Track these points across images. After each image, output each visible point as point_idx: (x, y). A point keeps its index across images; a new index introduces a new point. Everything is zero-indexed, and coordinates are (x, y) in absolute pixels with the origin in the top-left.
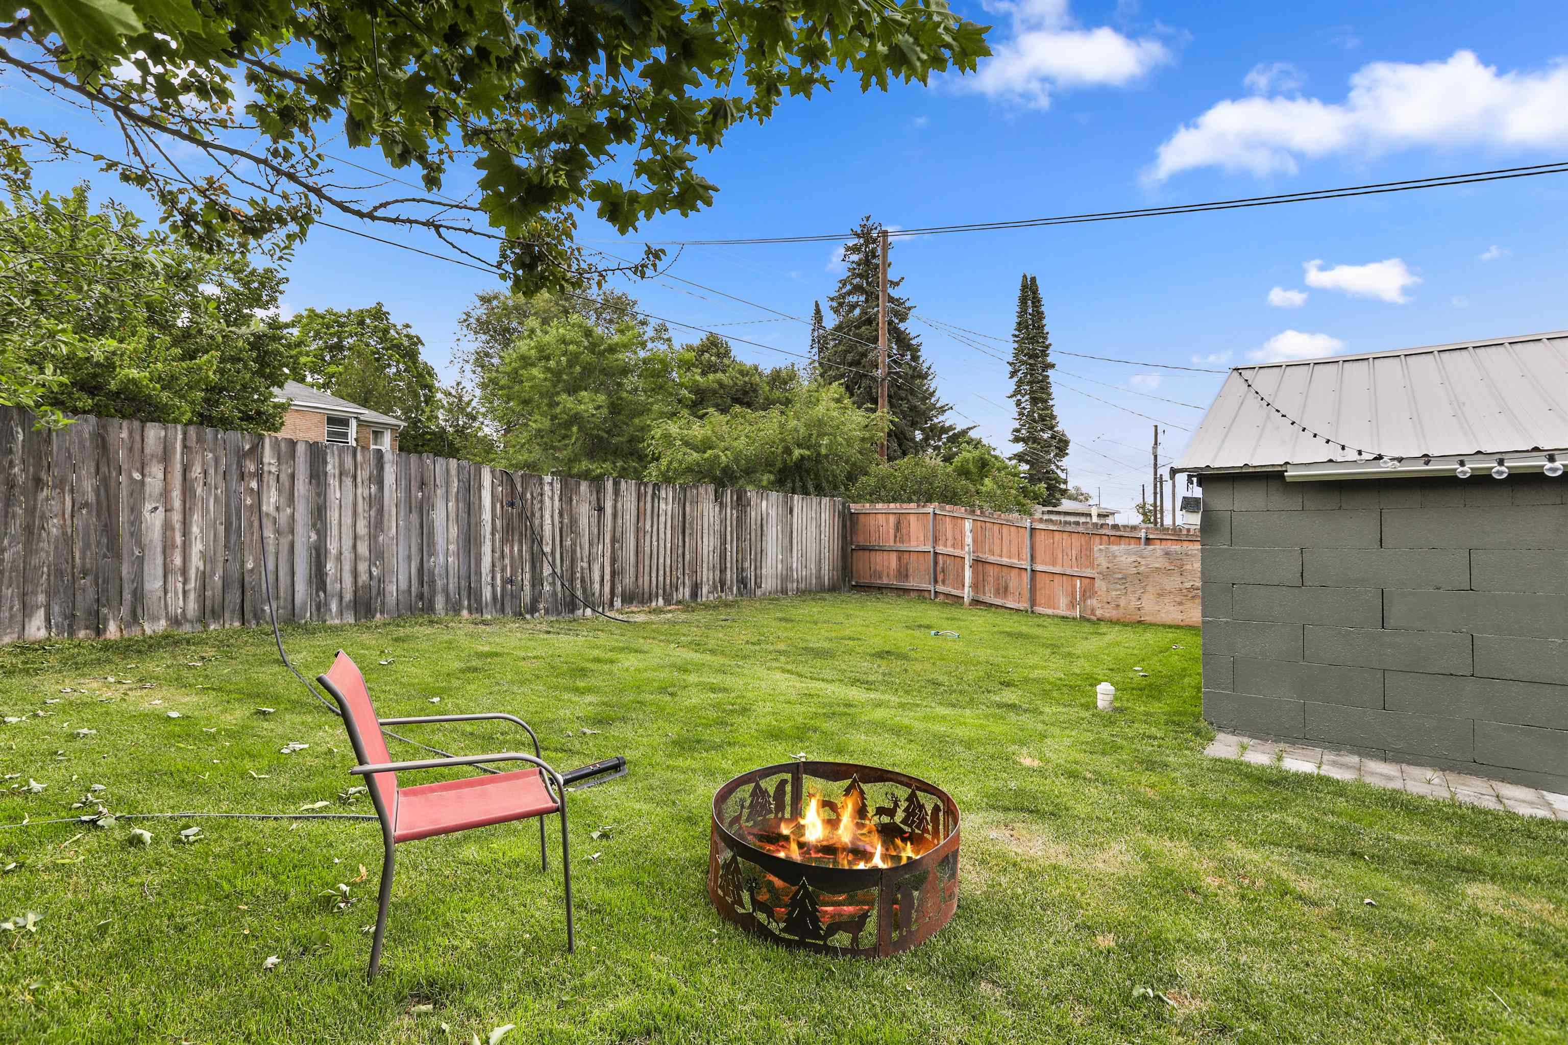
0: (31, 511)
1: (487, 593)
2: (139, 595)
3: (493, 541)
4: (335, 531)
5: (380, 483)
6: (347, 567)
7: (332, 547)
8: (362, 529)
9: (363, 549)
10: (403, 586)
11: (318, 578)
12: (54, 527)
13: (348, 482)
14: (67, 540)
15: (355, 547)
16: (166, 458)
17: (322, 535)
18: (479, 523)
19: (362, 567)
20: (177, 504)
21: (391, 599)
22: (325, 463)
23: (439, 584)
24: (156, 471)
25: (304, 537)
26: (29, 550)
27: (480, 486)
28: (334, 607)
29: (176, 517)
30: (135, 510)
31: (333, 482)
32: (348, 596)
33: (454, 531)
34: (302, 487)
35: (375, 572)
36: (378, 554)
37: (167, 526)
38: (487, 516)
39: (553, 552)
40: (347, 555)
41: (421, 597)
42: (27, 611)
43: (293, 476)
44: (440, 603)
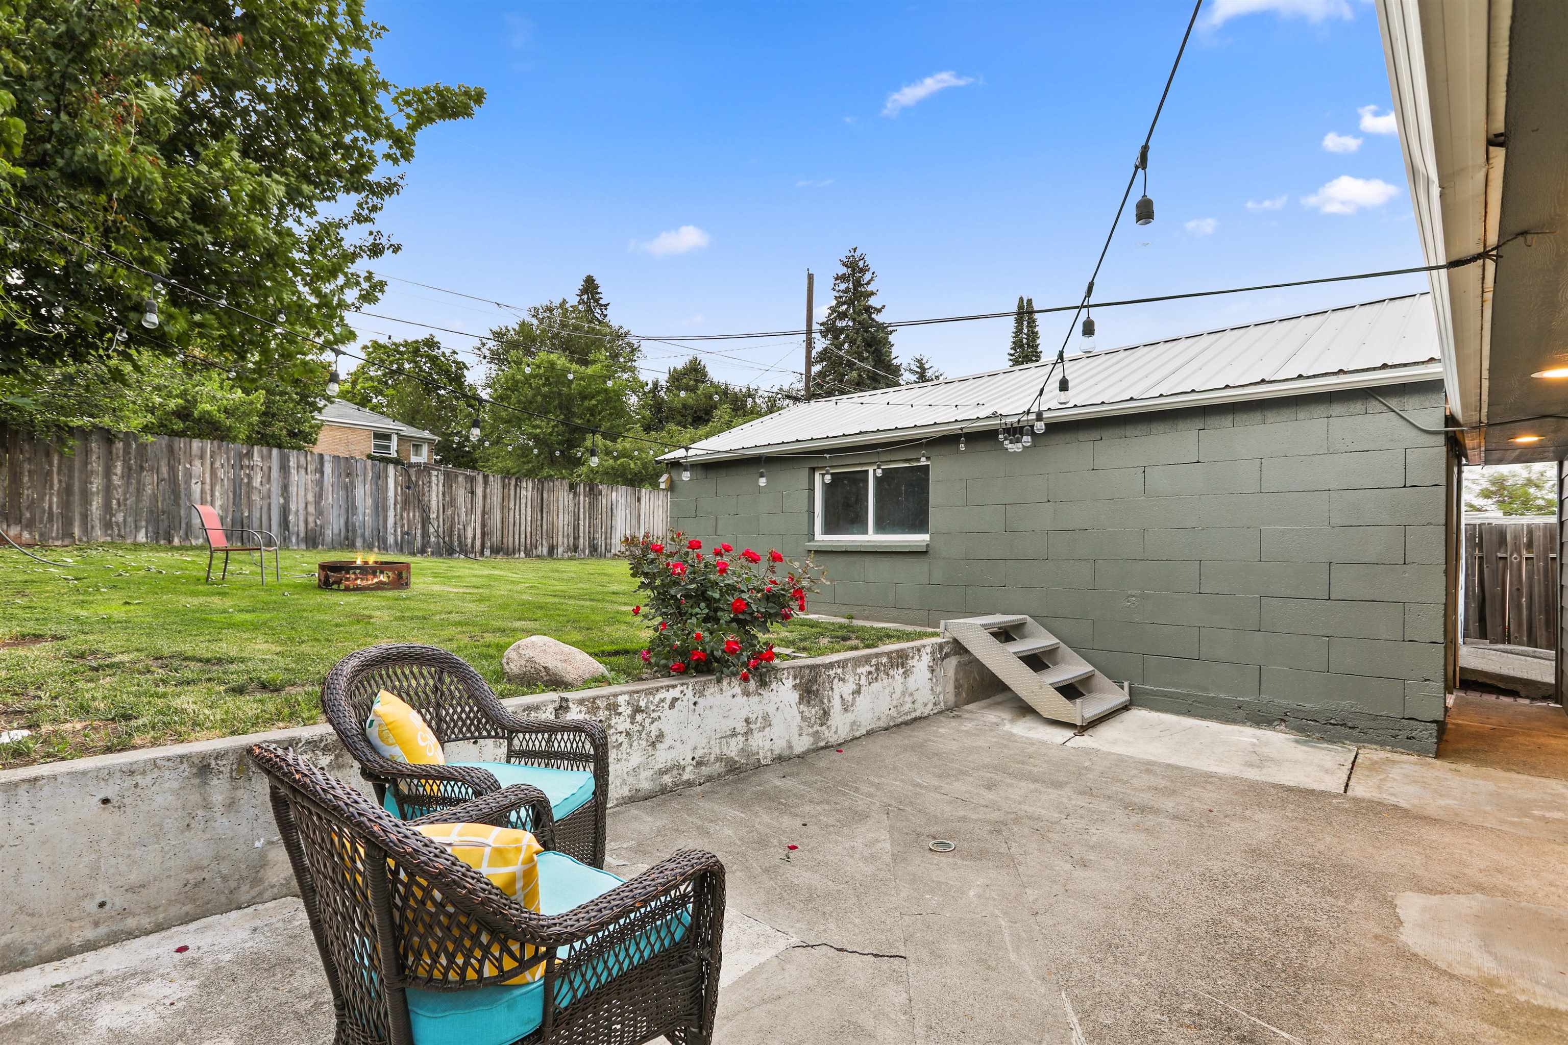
0: (139, 482)
1: (391, 540)
2: (189, 526)
3: (395, 509)
4: (294, 499)
5: (322, 473)
6: (302, 518)
7: (293, 507)
8: (310, 498)
9: (311, 509)
10: (336, 531)
11: (285, 523)
12: (149, 490)
13: (303, 472)
14: (154, 497)
15: (306, 507)
16: (202, 457)
17: (287, 500)
18: (386, 499)
19: (311, 519)
20: (208, 480)
21: (328, 539)
22: (289, 461)
23: (359, 532)
24: (197, 463)
25: (277, 501)
26: (138, 500)
27: (387, 477)
28: (294, 540)
29: (207, 487)
30: (188, 482)
31: (293, 471)
32: (302, 535)
33: (369, 502)
34: (275, 473)
35: (318, 522)
36: (320, 513)
37: (203, 491)
38: (391, 493)
39: (438, 517)
40: (302, 512)
41: (347, 538)
42: (137, 529)
43: (270, 468)
44: (359, 542)
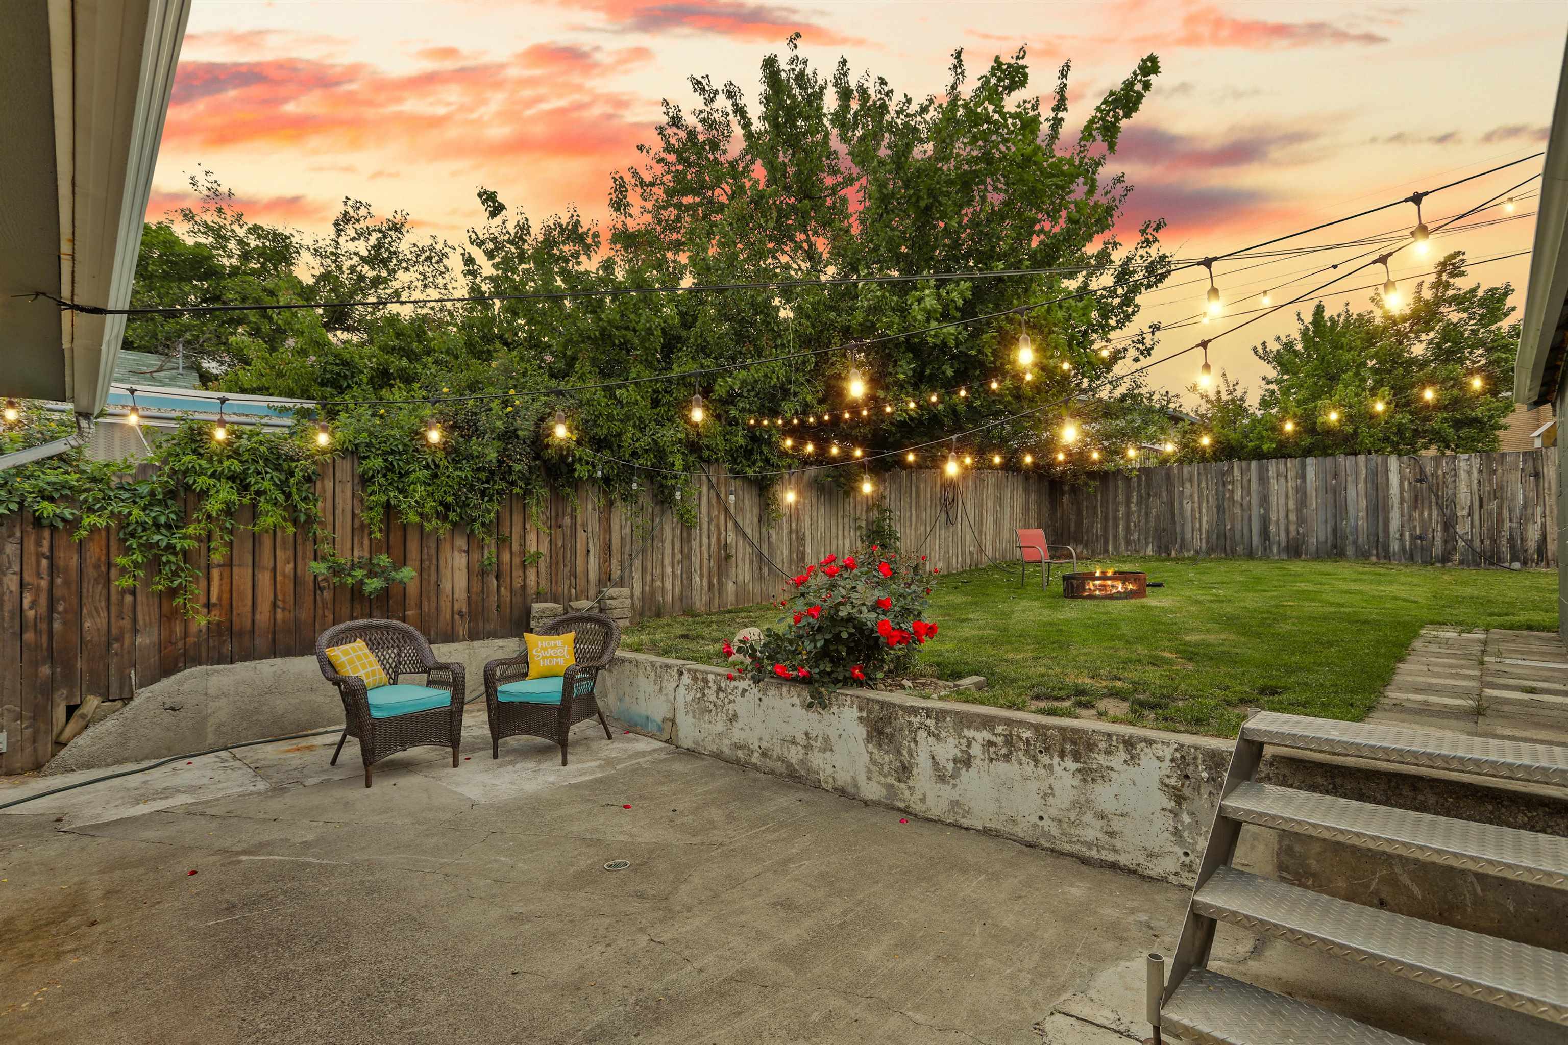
0: (1147, 507)
1: (1395, 546)
2: (1183, 540)
3: (1402, 509)
4: (1275, 508)
5: (1303, 477)
6: (1282, 527)
7: (1273, 517)
8: (1292, 505)
9: (1293, 517)
10: (1322, 538)
11: (1265, 533)
12: (1154, 512)
13: (1282, 480)
14: (1158, 517)
15: (1287, 516)
16: (1191, 480)
17: (1267, 510)
18: (1387, 497)
19: (1292, 528)
20: (1196, 499)
21: (1313, 548)
22: (1268, 471)
23: (1350, 538)
24: (1188, 485)
25: (1256, 512)
26: (1147, 522)
27: (1387, 471)
28: (1275, 550)
29: (1196, 505)
30: (1181, 504)
31: (1273, 481)
32: (1283, 544)
33: (1363, 503)
34: (1254, 486)
35: (1301, 530)
36: (1301, 520)
37: (1193, 510)
38: (1394, 490)
40: (1282, 521)
41: (1335, 546)
42: (1147, 544)
43: (1249, 480)
44: (1350, 551)
